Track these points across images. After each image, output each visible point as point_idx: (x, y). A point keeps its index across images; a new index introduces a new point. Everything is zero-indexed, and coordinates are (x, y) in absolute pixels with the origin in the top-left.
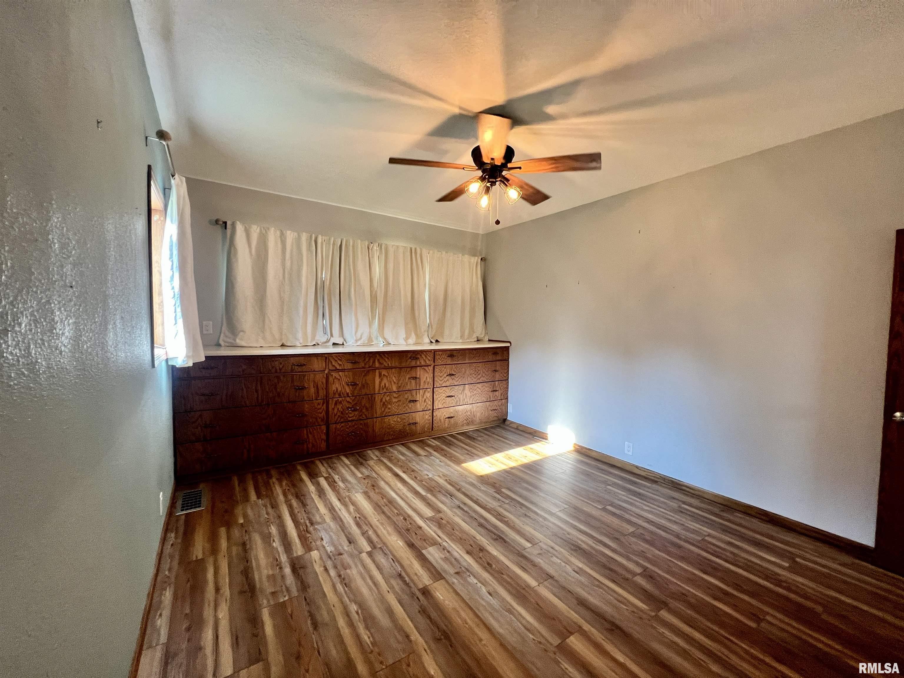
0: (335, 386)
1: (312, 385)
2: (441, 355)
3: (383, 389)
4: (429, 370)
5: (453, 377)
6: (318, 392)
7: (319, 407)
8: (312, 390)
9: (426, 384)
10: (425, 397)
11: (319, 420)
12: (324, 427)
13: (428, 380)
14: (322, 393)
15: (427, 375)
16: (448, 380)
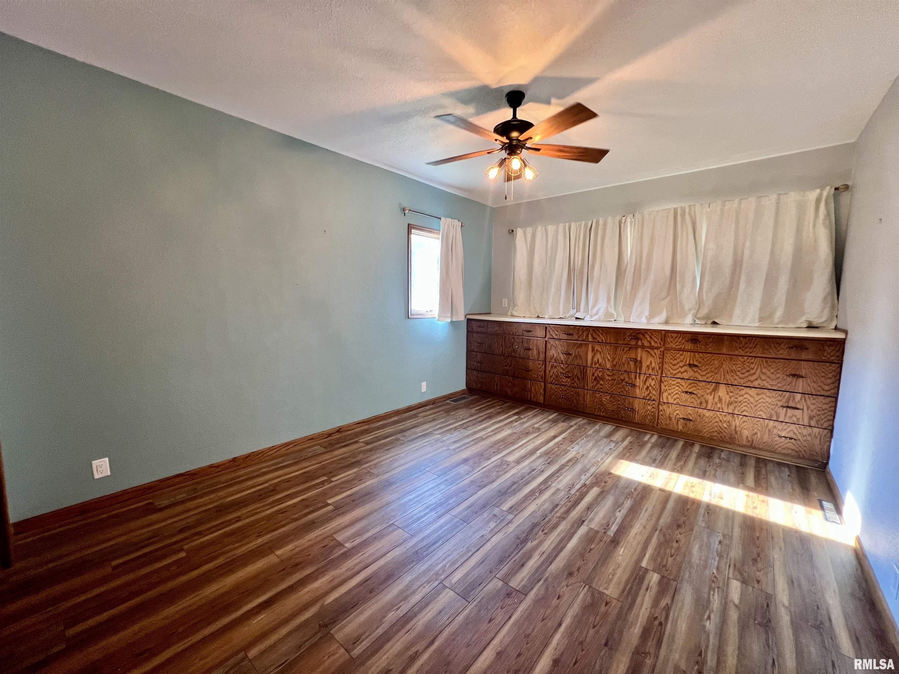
0: (552, 352)
1: (535, 348)
2: (676, 338)
3: (595, 364)
4: (655, 353)
5: (695, 369)
6: (539, 355)
7: (540, 366)
8: (535, 352)
9: (650, 369)
10: (648, 384)
11: (540, 377)
12: (543, 384)
13: (653, 365)
14: (542, 356)
15: (650, 359)
16: (685, 371)
